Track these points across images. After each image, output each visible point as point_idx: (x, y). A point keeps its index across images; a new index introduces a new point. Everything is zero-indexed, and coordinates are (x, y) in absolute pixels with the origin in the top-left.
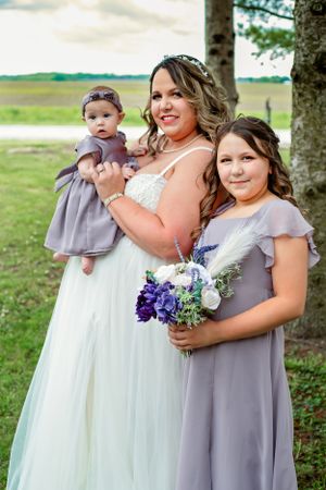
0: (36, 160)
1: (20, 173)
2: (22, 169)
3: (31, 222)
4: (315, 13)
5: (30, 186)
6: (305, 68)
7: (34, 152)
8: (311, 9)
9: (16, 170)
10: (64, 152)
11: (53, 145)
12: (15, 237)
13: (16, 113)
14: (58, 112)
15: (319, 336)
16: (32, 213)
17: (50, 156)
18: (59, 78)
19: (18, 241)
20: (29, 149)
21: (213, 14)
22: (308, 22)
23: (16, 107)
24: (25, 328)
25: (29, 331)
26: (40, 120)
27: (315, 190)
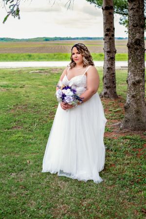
0: (41, 75)
1: (35, 80)
2: (36, 79)
3: (41, 98)
4: (134, 26)
5: (39, 85)
6: (131, 44)
7: (40, 72)
8: (133, 25)
9: (33, 79)
10: (51, 72)
11: (47, 69)
12: (36, 102)
13: (30, 56)
14: (47, 55)
15: (139, 130)
16: (41, 94)
17: (46, 74)
18: (47, 40)
19: (37, 104)
20: (38, 71)
21: (106, 21)
22: (132, 29)
23: (29, 54)
24: (43, 129)
25: (44, 130)
26: (40, 59)
27: (136, 82)
